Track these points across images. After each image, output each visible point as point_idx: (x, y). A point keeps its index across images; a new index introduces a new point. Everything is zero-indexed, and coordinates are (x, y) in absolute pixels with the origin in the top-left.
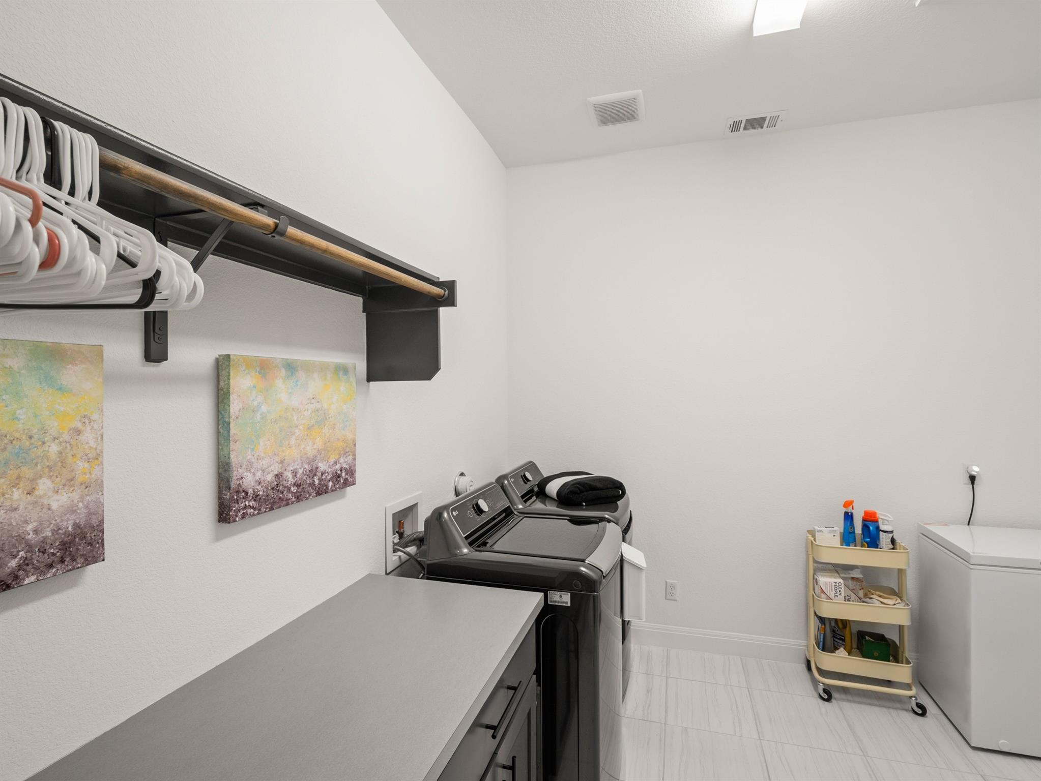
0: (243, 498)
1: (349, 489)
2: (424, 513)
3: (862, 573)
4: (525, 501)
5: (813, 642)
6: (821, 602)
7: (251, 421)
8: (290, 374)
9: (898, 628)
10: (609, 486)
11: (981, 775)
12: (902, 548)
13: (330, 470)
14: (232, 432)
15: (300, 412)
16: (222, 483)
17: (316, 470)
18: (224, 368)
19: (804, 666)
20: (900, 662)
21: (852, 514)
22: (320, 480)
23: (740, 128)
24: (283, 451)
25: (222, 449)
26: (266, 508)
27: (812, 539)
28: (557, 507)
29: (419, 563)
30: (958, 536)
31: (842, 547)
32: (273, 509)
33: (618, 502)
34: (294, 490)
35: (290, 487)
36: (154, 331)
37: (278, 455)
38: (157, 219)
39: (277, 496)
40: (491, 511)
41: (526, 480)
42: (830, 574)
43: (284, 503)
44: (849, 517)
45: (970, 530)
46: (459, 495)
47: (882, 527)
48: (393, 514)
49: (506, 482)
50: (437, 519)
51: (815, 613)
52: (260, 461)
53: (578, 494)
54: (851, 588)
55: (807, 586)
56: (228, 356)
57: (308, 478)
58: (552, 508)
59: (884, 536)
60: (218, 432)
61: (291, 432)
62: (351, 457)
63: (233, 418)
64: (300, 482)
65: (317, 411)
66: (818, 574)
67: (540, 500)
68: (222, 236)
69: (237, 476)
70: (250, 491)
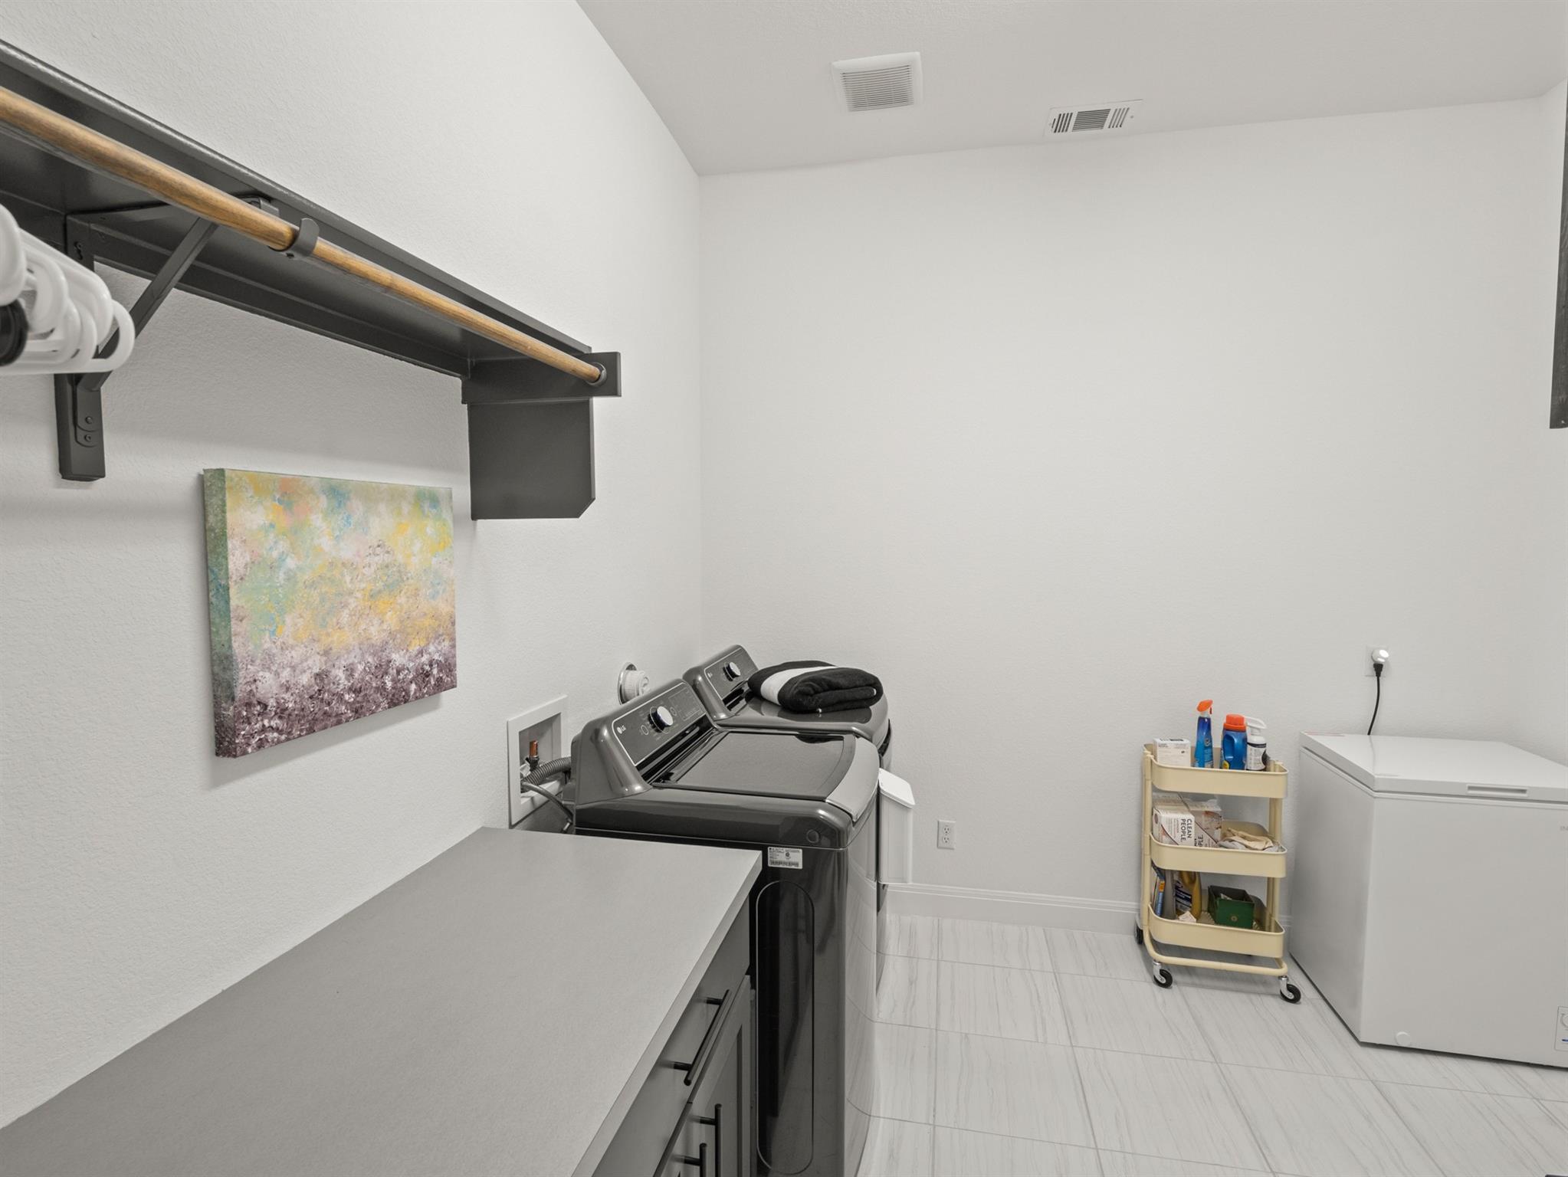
0: (259, 715)
1: (445, 695)
2: (571, 730)
3: (1221, 805)
4: (730, 708)
5: (1147, 904)
6: (1160, 847)
7: (268, 584)
8: (337, 505)
9: (1266, 880)
10: (858, 683)
11: (1372, 1081)
12: (1277, 770)
13: (412, 664)
14: (233, 602)
15: (355, 569)
16: (220, 690)
17: (388, 666)
18: (214, 492)
19: (1131, 939)
20: (1267, 929)
21: (1209, 720)
22: (394, 681)
23: (1068, 126)
24: (328, 635)
25: (217, 632)
26: (301, 730)
27: (1152, 757)
28: (779, 716)
29: (565, 808)
30: (1353, 750)
31: (1193, 768)
32: (314, 731)
33: (871, 707)
34: (350, 698)
35: (342, 695)
36: (75, 424)
37: (319, 641)
38: (69, 218)
39: (320, 709)
40: (677, 725)
41: (731, 675)
42: (1175, 807)
43: (333, 720)
44: (1204, 725)
45: (1371, 741)
46: (628, 700)
47: (1252, 739)
48: (520, 733)
49: (700, 678)
50: (591, 739)
51: (1152, 863)
52: (287, 652)
53: (811, 696)
54: (1204, 827)
55: (1141, 826)
56: (221, 472)
57: (374, 679)
58: (770, 717)
59: (1253, 751)
60: (208, 604)
61: (341, 603)
62: (447, 643)
63: (234, 578)
64: (359, 685)
65: (387, 566)
66: (1159, 807)
67: (751, 705)
68: (195, 254)
69: (245, 678)
70: (272, 703)
